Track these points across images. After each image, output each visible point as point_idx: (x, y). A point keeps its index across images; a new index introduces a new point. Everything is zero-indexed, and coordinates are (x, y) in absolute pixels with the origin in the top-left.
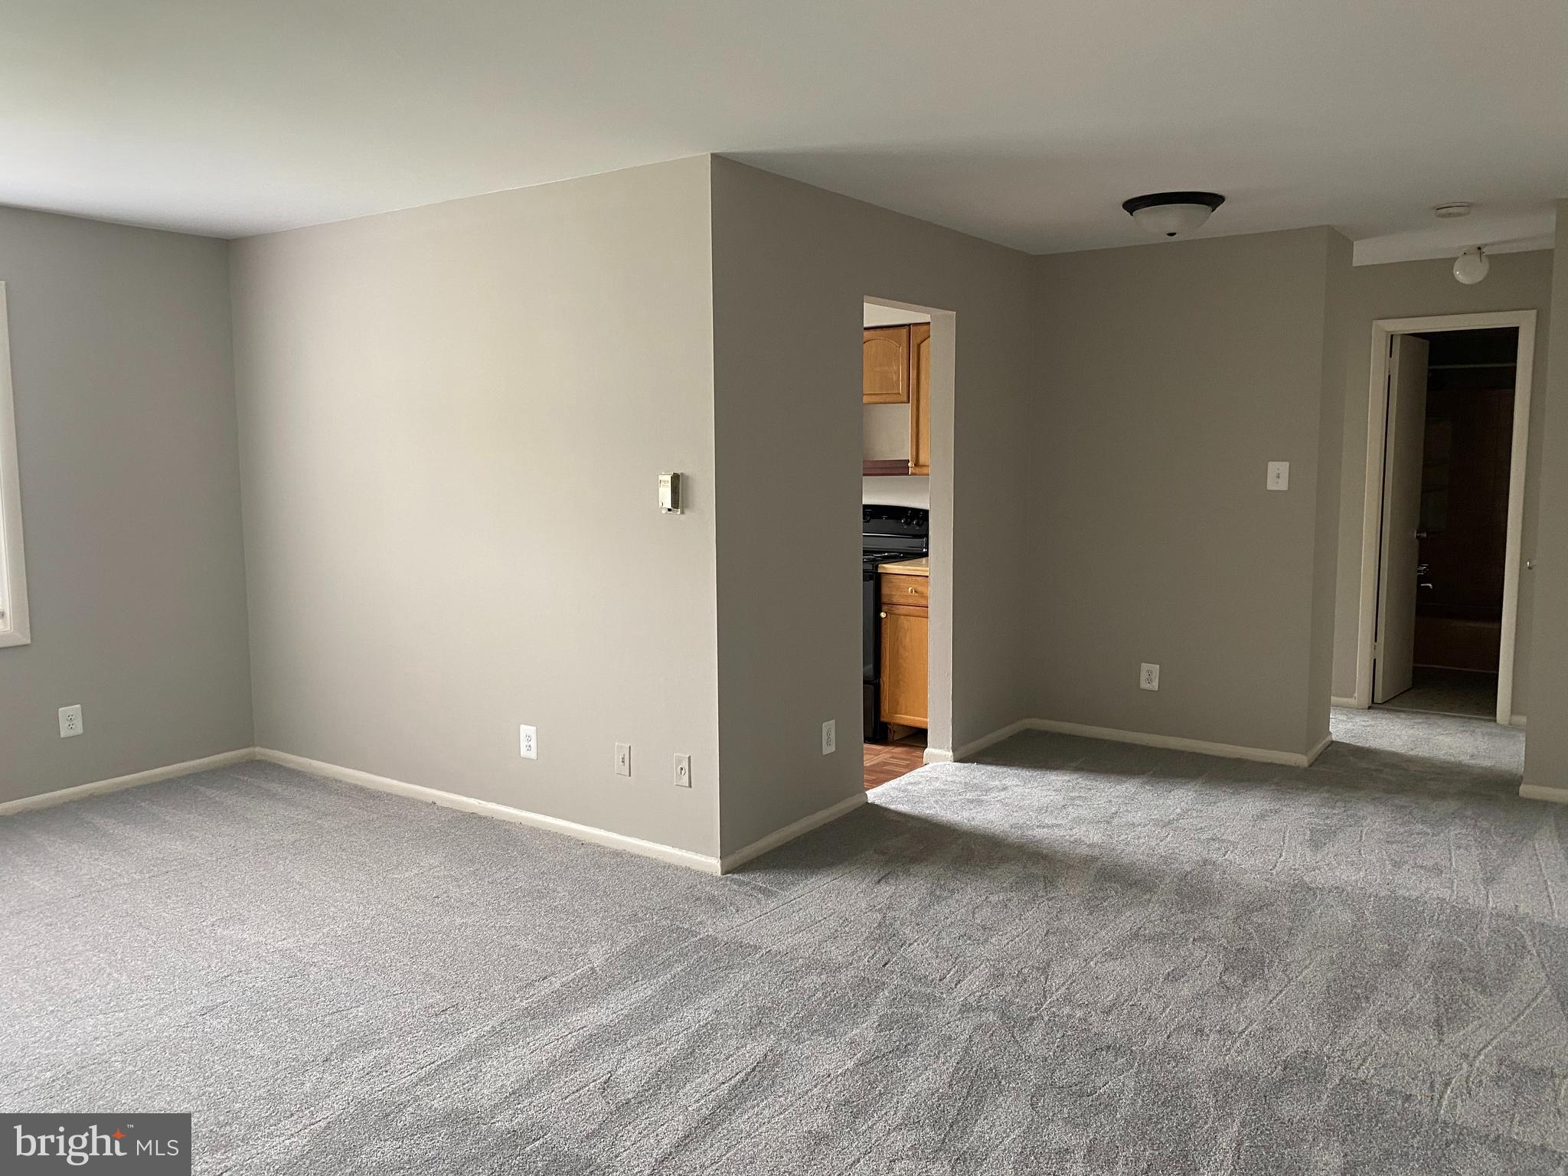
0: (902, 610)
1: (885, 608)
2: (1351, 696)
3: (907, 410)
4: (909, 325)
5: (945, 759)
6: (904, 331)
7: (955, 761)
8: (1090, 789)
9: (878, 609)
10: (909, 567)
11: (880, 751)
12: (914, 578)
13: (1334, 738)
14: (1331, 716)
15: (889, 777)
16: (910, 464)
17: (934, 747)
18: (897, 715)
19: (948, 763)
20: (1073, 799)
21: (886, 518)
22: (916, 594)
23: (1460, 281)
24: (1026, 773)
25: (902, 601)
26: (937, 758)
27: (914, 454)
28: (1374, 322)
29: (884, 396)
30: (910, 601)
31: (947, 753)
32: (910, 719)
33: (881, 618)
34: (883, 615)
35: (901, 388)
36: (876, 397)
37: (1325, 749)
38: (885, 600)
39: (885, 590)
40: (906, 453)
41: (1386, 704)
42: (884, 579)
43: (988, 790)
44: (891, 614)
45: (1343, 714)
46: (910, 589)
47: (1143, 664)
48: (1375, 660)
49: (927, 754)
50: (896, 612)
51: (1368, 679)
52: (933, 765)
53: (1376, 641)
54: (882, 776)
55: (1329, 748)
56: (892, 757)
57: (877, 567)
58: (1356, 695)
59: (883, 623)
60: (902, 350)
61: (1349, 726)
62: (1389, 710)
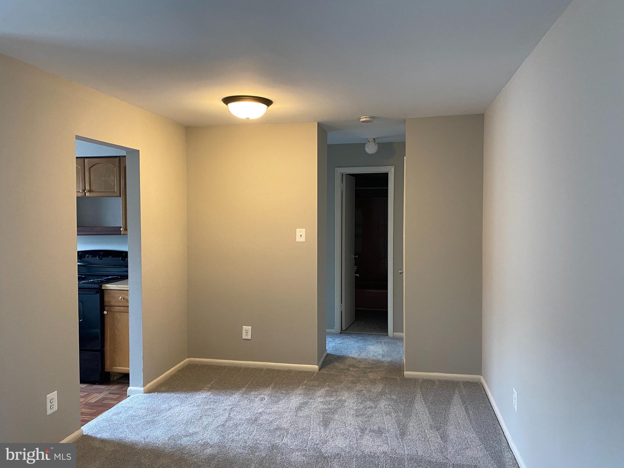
0: (117, 309)
1: (106, 308)
2: (333, 328)
3: (120, 200)
4: (120, 157)
5: (139, 392)
6: (117, 160)
7: (145, 393)
8: (216, 402)
9: (102, 309)
10: (119, 286)
11: (103, 389)
12: (123, 291)
13: (328, 352)
14: (327, 340)
15: (106, 408)
16: (121, 229)
17: (133, 386)
18: (114, 367)
19: (140, 394)
20: (206, 410)
21: (111, 257)
22: (124, 300)
23: (368, 152)
24: (183, 395)
25: (116, 304)
26: (135, 392)
27: (124, 224)
28: (336, 168)
29: (107, 193)
30: (121, 304)
31: (141, 389)
32: (121, 369)
33: (104, 314)
34: (105, 312)
35: (116, 189)
36: (102, 193)
37: (325, 359)
38: (106, 304)
39: (106, 299)
40: (120, 223)
41: (347, 330)
42: (105, 293)
43: (161, 412)
44: (110, 311)
45: (330, 337)
46: (120, 297)
47: (243, 326)
48: (342, 311)
49: (129, 391)
50: (114, 310)
51: (339, 321)
52: (132, 396)
53: (342, 303)
54: (100, 409)
55: (327, 358)
56: (110, 393)
57: (101, 286)
58: (335, 328)
59: (105, 317)
60: (116, 170)
61: (334, 344)
62: (348, 334)
